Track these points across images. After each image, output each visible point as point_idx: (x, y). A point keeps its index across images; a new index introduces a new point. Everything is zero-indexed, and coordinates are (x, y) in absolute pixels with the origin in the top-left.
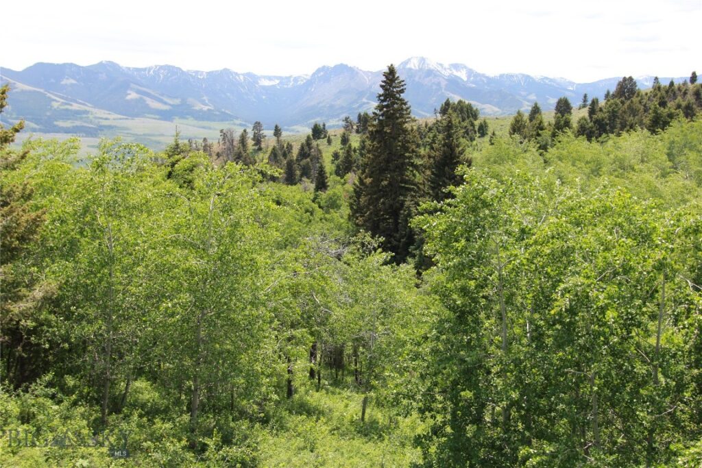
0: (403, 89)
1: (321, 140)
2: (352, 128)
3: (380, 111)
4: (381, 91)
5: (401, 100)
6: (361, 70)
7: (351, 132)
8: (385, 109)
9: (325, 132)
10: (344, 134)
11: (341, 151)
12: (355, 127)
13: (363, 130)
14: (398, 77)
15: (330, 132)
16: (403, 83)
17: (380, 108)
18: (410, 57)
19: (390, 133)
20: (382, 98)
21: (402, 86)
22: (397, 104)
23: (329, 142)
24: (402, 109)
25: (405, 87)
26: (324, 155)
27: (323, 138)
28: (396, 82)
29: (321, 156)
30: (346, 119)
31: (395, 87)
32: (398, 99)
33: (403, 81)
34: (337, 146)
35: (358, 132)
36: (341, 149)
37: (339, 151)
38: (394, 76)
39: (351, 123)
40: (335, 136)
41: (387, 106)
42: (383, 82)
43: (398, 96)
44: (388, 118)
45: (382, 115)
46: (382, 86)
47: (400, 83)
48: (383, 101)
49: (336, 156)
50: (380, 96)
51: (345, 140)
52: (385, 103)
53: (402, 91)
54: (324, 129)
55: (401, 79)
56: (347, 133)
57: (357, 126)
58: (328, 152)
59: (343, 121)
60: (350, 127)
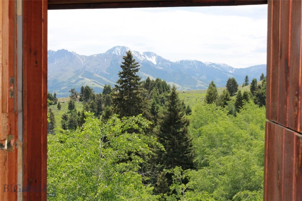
0: (137, 69)
1: (52, 106)
2: (77, 97)
3: (121, 84)
4: (121, 70)
5: (136, 77)
6: (78, 55)
7: (75, 101)
8: (124, 83)
9: (55, 100)
10: (71, 101)
11: (69, 115)
12: (79, 97)
13: (85, 99)
14: (134, 60)
15: (60, 100)
16: (138, 65)
17: (121, 82)
18: (115, 46)
19: (127, 101)
20: (122, 75)
21: (137, 66)
22: (133, 80)
23: (59, 107)
24: (137, 83)
25: (139, 67)
26: (55, 117)
27: (54, 104)
28: (133, 63)
29: (54, 118)
30: (72, 91)
31: (132, 67)
32: (134, 76)
33: (138, 63)
34: (65, 110)
35: (81, 100)
36: (69, 113)
37: (67, 114)
38: (131, 59)
39: (75, 94)
40: (63, 103)
41: (126, 81)
42: (123, 63)
43: (134, 73)
44: (126, 89)
45: (122, 87)
46: (122, 66)
47: (135, 64)
48: (122, 77)
49: (65, 118)
50: (121, 73)
51: (71, 107)
52: (124, 79)
53: (137, 70)
54: (55, 97)
55: (136, 62)
56: (73, 101)
57: (80, 96)
58: (58, 115)
59: (70, 91)
60: (75, 97)
